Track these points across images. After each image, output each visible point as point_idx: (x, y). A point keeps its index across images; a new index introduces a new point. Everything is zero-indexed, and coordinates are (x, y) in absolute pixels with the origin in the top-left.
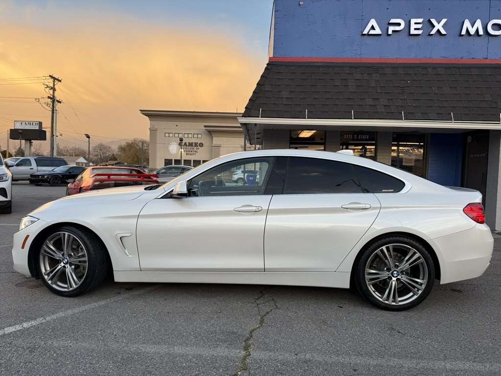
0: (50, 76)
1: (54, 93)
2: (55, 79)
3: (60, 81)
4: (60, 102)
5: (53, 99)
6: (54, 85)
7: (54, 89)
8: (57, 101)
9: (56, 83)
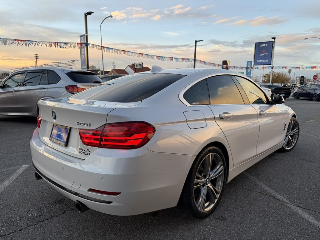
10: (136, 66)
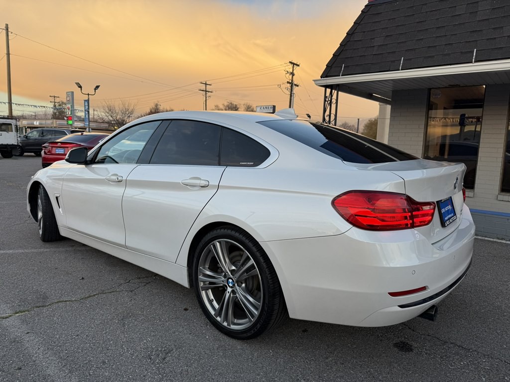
0: (290, 62)
1: (292, 77)
2: (294, 64)
3: (298, 65)
4: (298, 86)
5: (292, 84)
6: (293, 70)
7: (293, 74)
8: (296, 85)
9: (294, 68)
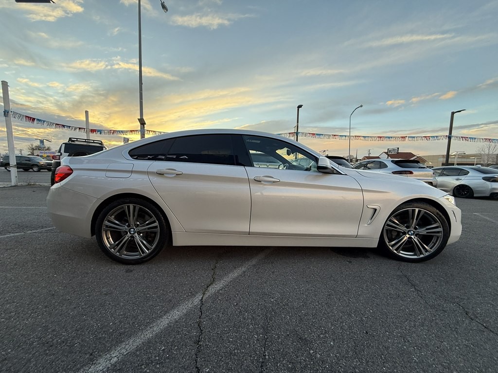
10: (390, 151)
